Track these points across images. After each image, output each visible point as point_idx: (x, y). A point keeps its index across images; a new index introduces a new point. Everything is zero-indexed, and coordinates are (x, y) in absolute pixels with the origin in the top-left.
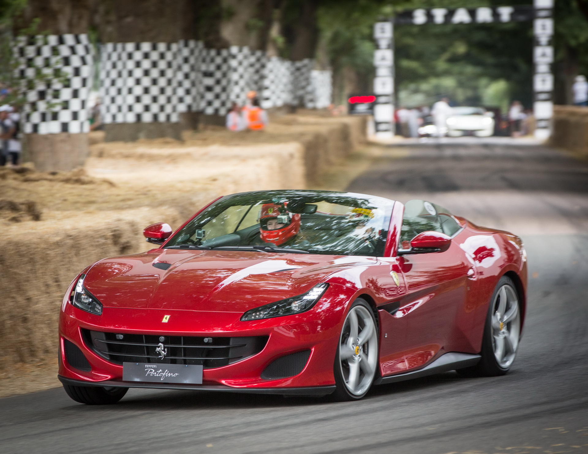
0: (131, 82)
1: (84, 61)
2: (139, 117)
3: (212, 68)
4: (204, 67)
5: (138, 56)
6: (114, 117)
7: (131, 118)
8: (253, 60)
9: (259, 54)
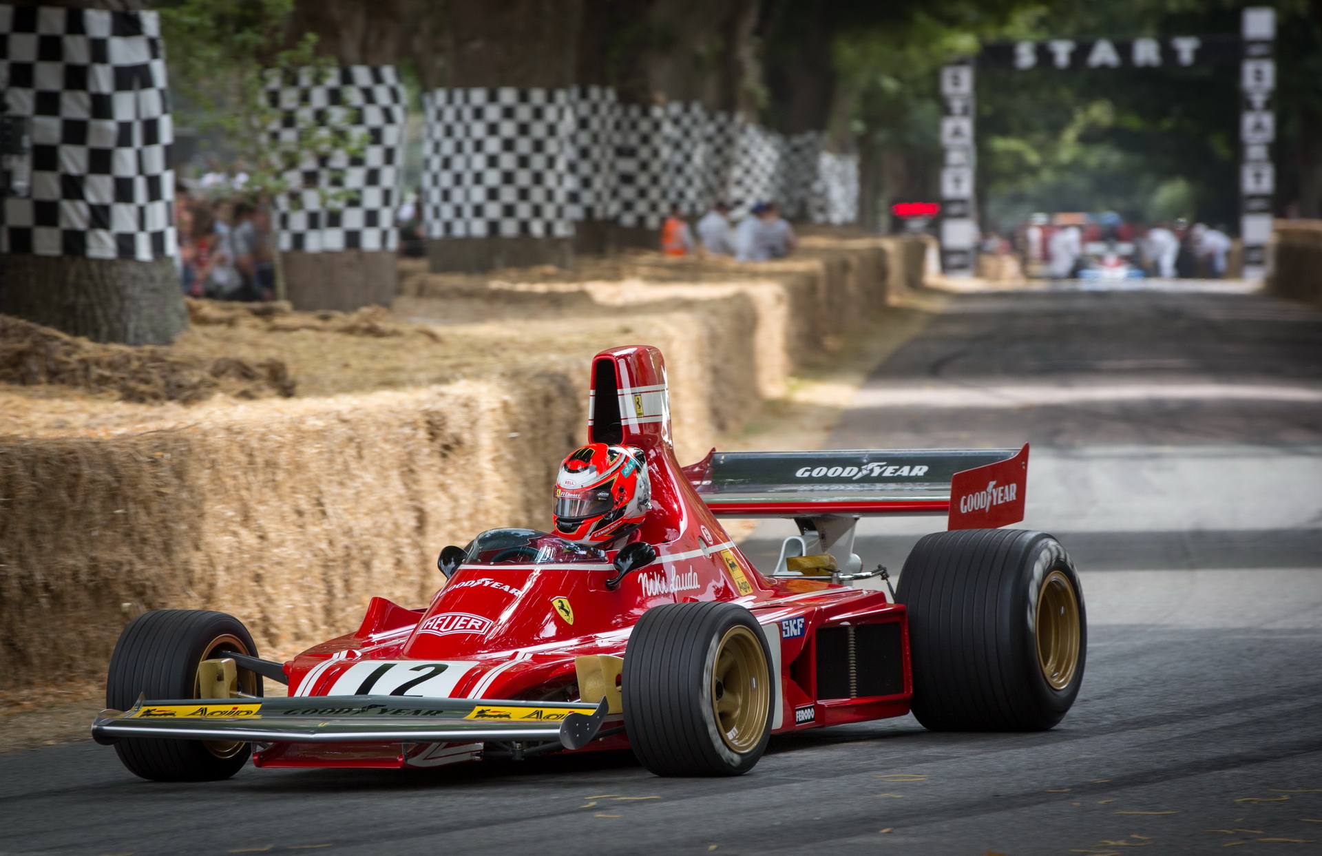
0: (479, 162)
1: (388, 117)
2: (493, 227)
3: (633, 140)
4: (617, 139)
5: (493, 113)
6: (448, 227)
7: (479, 228)
8: (710, 129)
9: (721, 118)
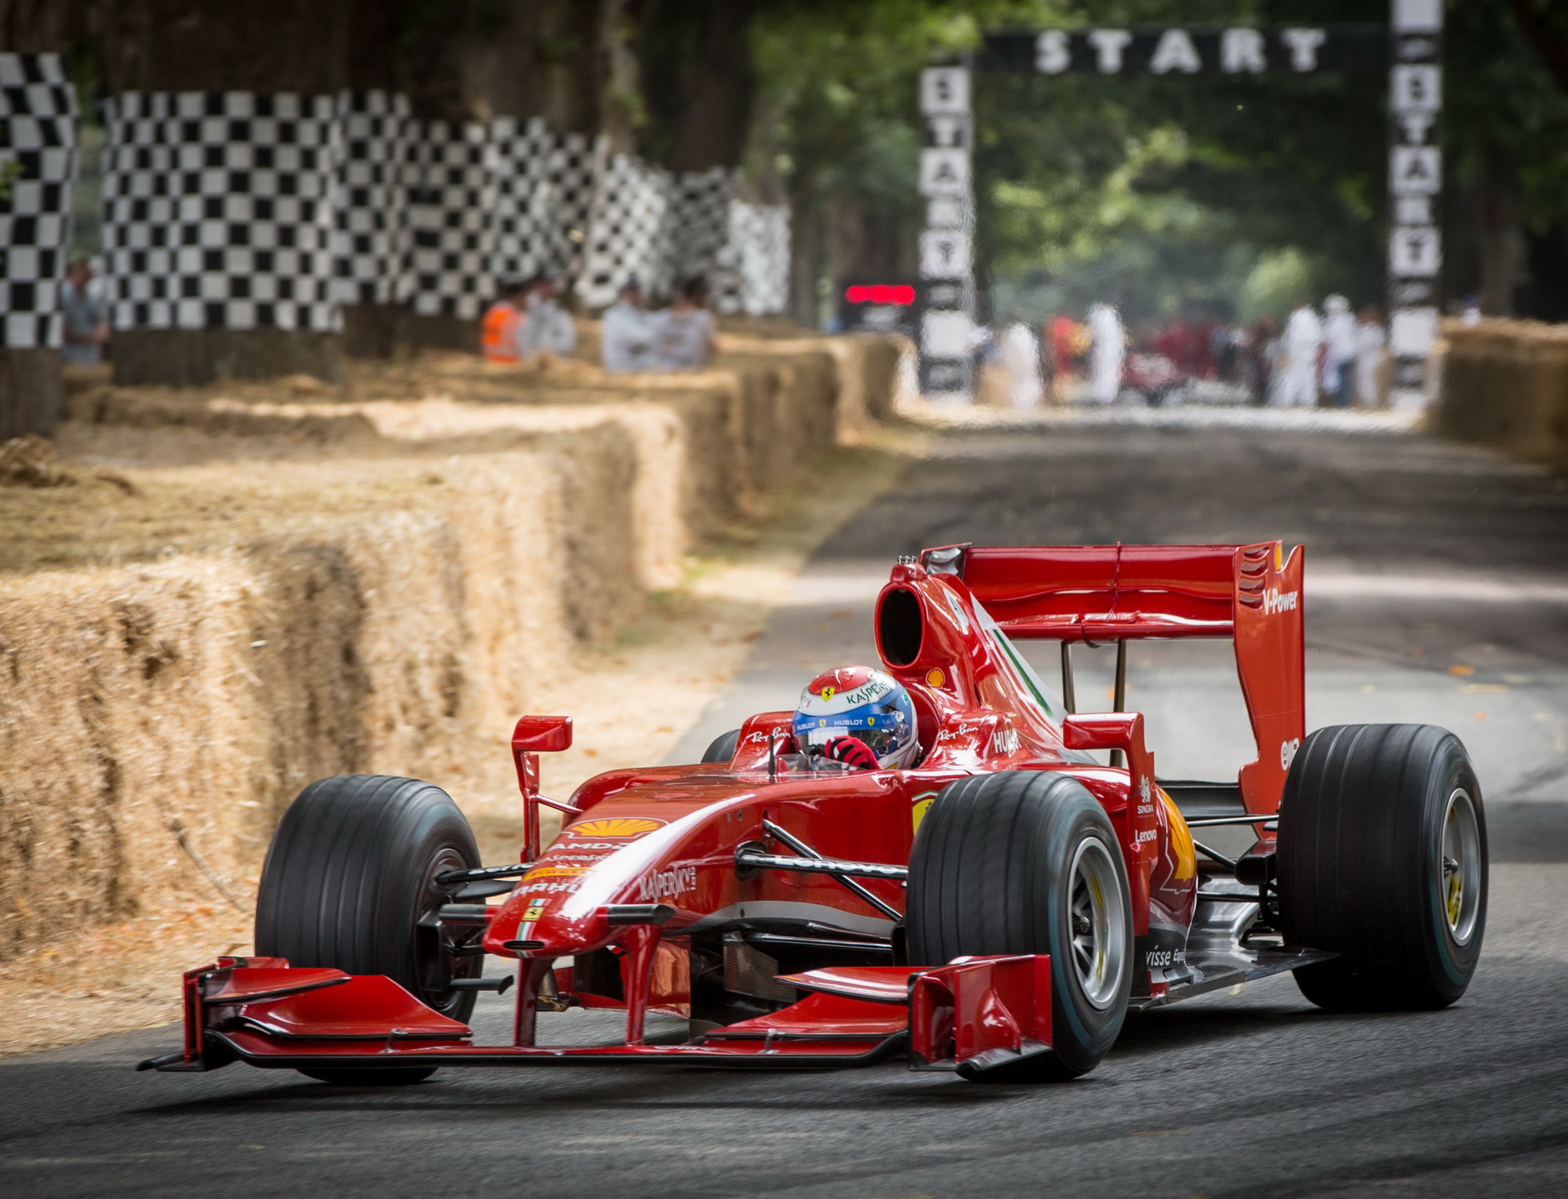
0: (193, 208)
1: (50, 135)
2: (215, 312)
3: (437, 176)
4: (412, 176)
5: (215, 131)
6: (142, 312)
7: (192, 314)
8: (558, 161)
9: (576, 144)
